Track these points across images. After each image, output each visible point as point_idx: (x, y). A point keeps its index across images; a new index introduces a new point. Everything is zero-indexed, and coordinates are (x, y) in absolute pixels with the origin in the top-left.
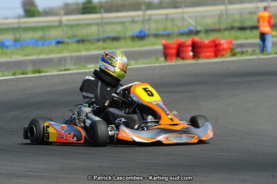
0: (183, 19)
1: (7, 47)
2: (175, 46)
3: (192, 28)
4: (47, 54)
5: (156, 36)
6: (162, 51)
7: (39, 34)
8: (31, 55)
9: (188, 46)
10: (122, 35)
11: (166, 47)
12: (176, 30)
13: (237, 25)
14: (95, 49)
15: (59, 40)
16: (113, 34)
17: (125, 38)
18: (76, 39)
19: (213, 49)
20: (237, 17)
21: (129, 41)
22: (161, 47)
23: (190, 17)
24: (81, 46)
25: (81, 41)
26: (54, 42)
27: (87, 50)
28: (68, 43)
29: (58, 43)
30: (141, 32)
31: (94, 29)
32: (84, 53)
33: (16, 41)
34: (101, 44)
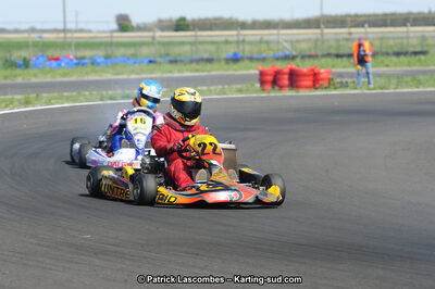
0: (278, 42)
1: (98, 64)
2: (272, 73)
3: (287, 53)
4: (137, 74)
5: (251, 59)
6: (258, 77)
7: (130, 51)
8: (123, 74)
9: (284, 74)
10: (215, 56)
11: (262, 74)
12: (271, 54)
13: (333, 51)
14: (187, 70)
15: (152, 59)
16: (206, 56)
17: (219, 60)
18: (168, 58)
19: (311, 78)
20: (333, 44)
21: (223, 63)
22: (257, 72)
23: (286, 41)
24: (173, 67)
25: (174, 62)
26: (146, 61)
27: (179, 71)
28: (160, 63)
29: (150, 62)
30: (235, 54)
31: (187, 48)
32: (176, 75)
33: (107, 57)
34: (194, 66)
